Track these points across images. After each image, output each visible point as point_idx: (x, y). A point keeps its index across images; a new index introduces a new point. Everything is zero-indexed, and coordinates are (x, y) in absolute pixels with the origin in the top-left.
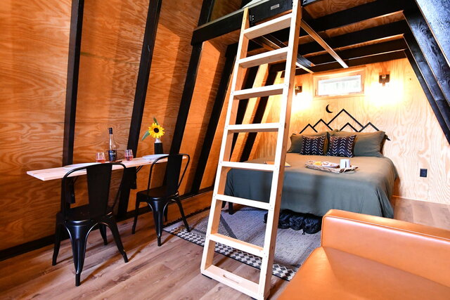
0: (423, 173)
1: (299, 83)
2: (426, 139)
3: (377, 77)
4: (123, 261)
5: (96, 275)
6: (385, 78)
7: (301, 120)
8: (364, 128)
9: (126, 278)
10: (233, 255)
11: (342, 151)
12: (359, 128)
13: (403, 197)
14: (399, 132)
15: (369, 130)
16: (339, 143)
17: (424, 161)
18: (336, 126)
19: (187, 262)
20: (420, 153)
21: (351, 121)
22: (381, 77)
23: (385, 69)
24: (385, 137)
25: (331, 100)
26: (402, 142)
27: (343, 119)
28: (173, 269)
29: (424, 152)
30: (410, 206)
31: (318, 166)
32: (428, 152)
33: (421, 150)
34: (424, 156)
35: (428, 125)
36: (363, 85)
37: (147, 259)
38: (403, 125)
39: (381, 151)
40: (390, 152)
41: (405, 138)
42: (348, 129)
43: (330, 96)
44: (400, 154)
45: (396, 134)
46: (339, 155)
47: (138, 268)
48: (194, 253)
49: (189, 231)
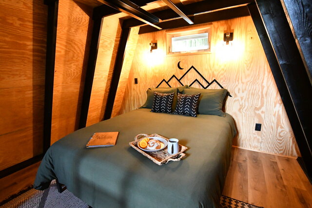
0: (258, 127)
1: (154, 39)
2: (262, 95)
3: (222, 36)
6: (229, 37)
7: (157, 75)
8: (210, 84)
11: (187, 110)
12: (205, 85)
13: (240, 147)
14: (239, 89)
15: (214, 86)
17: (259, 116)
18: (186, 82)
20: (256, 109)
21: (199, 78)
22: (225, 35)
23: (229, 27)
24: (227, 94)
25: (182, 58)
26: (242, 99)
27: (192, 75)
29: (260, 108)
32: (263, 109)
33: (258, 107)
34: (259, 112)
35: (265, 84)
36: (209, 43)
38: (243, 83)
39: (223, 109)
40: (231, 107)
41: (244, 95)
42: (196, 86)
43: (182, 53)
44: (240, 110)
45: (236, 91)
46: (184, 114)
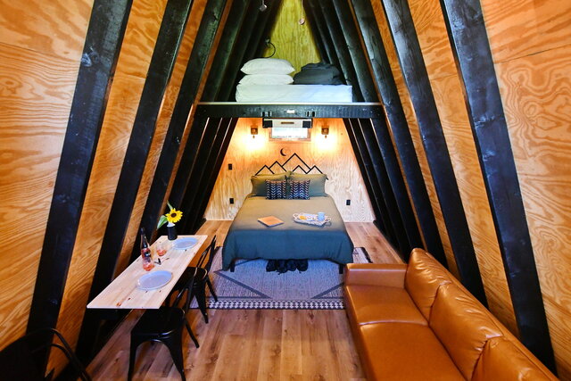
0: (348, 203)
1: (254, 124)
2: (350, 179)
3: (320, 129)
4: (193, 347)
6: (325, 130)
7: (258, 161)
8: (311, 170)
11: (301, 194)
12: (307, 170)
14: (334, 174)
15: (315, 171)
16: (299, 187)
17: (348, 194)
18: (289, 168)
19: (246, 325)
22: (323, 129)
24: (326, 178)
25: (285, 145)
26: (336, 181)
27: (295, 161)
28: (242, 334)
29: (349, 188)
31: (305, 221)
33: (347, 187)
34: (348, 190)
35: (351, 168)
36: (309, 134)
37: (212, 337)
38: (337, 168)
39: (323, 190)
40: (329, 188)
41: (338, 178)
42: (299, 170)
43: (283, 140)
44: (335, 190)
45: (332, 175)
46: (299, 198)
47: (214, 346)
48: (242, 316)
49: (216, 301)
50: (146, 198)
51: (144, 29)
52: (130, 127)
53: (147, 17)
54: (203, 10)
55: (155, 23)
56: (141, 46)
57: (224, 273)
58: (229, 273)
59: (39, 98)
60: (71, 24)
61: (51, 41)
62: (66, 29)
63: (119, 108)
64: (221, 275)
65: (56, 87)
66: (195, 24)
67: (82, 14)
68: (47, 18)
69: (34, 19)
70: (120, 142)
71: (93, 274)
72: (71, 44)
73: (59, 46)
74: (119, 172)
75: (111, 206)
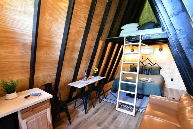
0: (172, 80)
1: (133, 48)
2: (173, 69)
4: (92, 108)
5: (89, 111)
8: (154, 65)
9: (97, 112)
10: (122, 105)
11: (148, 73)
12: (152, 65)
13: (166, 87)
14: (165, 67)
15: (156, 65)
16: (147, 70)
17: (172, 76)
18: (145, 63)
19: (110, 108)
20: (171, 73)
21: (150, 62)
22: (160, 49)
23: (161, 47)
24: (161, 68)
25: (144, 55)
26: (166, 70)
27: (147, 61)
28: (108, 109)
29: (172, 73)
30: (168, 90)
31: (143, 80)
32: (174, 73)
34: (172, 74)
35: (174, 65)
36: (154, 51)
37: (99, 107)
38: (166, 65)
39: (159, 73)
40: (162, 73)
42: (149, 65)
43: (143, 53)
44: (165, 74)
45: (164, 67)
46: (146, 74)
47: (98, 109)
48: (111, 105)
49: (106, 99)
50: (89, 63)
51: (83, 16)
52: (81, 41)
53: (83, 14)
54: (104, 11)
55: (86, 15)
56: (82, 21)
57: (112, 93)
58: (114, 93)
59: (56, 30)
60: (62, 15)
61: (58, 19)
62: (61, 16)
63: (77, 35)
64: (111, 93)
65: (59, 29)
66: (101, 15)
67: (65, 13)
68: (57, 14)
69: (54, 15)
70: (78, 45)
71: (72, 78)
72: (63, 20)
73: (60, 20)
74: (79, 52)
75: (76, 61)
